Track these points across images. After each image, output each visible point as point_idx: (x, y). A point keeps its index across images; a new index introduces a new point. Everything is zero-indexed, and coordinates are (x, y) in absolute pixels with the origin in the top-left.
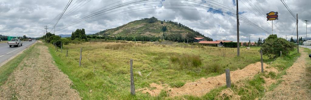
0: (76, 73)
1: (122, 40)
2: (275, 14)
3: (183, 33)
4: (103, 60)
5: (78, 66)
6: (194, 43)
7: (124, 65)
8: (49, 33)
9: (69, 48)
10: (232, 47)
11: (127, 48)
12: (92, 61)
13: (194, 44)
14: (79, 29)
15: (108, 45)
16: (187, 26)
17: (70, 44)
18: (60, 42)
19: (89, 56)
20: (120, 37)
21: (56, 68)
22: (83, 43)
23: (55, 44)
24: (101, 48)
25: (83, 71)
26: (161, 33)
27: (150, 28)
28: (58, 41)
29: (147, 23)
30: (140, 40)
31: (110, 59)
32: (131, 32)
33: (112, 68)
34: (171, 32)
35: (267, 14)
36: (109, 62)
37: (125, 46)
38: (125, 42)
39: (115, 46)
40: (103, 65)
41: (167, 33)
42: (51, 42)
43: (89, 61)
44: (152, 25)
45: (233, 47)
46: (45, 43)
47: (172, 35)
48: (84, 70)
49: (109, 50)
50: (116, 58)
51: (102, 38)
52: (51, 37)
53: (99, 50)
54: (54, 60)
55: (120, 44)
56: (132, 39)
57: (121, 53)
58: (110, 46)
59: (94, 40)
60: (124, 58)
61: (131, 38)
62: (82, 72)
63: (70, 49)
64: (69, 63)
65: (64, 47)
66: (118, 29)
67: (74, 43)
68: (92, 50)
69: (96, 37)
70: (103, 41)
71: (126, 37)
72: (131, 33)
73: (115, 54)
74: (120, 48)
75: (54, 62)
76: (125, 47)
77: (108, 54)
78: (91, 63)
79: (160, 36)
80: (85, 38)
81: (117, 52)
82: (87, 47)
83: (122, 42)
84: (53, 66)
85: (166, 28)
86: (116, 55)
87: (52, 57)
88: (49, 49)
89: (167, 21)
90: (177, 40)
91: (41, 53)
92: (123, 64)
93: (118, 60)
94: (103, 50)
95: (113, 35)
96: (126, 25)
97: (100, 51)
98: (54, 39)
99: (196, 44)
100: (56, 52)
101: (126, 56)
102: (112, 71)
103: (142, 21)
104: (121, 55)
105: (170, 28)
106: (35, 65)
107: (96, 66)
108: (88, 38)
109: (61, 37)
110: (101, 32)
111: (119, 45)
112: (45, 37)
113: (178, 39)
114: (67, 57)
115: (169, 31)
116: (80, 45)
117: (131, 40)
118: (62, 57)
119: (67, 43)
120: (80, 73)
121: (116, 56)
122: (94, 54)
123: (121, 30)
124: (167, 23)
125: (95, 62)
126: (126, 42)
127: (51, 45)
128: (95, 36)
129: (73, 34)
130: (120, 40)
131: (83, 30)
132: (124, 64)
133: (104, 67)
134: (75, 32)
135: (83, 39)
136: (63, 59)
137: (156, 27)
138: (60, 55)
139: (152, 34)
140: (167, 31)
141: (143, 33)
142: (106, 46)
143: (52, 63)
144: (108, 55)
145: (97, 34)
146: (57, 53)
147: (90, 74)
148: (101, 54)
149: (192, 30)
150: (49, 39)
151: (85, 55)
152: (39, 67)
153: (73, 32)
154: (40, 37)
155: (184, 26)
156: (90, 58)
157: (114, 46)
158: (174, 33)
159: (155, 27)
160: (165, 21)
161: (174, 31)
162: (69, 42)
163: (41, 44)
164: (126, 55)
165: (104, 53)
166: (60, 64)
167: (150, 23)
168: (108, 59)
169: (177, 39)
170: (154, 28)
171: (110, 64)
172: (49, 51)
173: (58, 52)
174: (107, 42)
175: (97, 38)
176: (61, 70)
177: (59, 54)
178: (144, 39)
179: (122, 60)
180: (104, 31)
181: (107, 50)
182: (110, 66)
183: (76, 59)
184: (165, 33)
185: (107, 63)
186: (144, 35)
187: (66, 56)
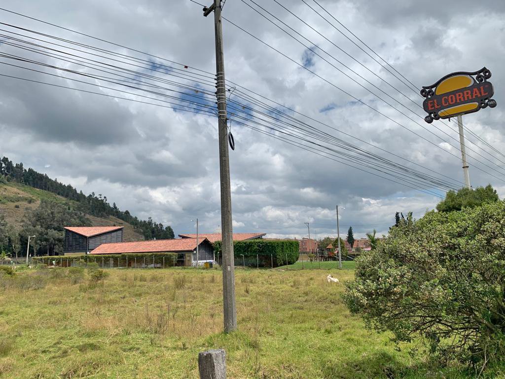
2: (470, 82)
3: (12, 205)
6: (67, 255)
10: (254, 266)
13: (67, 263)
35: (424, 92)
45: (261, 266)
99: (77, 259)
155: (20, 167)
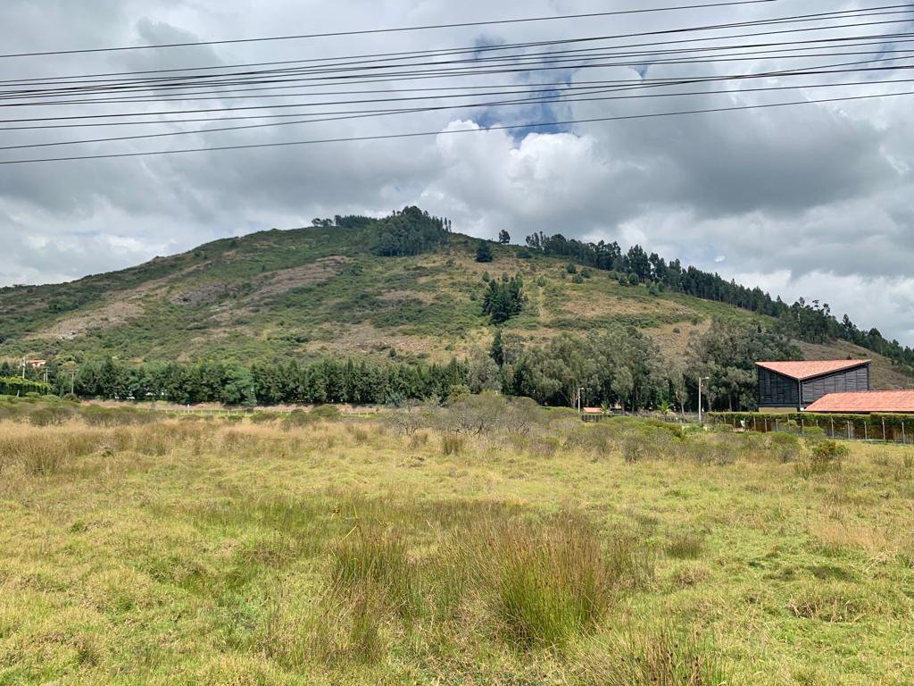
3: (669, 328)
6: (763, 411)
13: (765, 425)
16: (705, 268)
20: (109, 368)
26: (473, 332)
27: (387, 296)
29: (362, 257)
30: (289, 397)
32: (217, 324)
34: (561, 325)
41: (525, 334)
44: (399, 270)
47: (563, 353)
56: (224, 382)
61: (215, 381)
66: (91, 290)
71: (168, 372)
72: (219, 334)
79: (461, 358)
85: (515, 296)
89: (523, 243)
90: (615, 386)
95: (35, 347)
99: (783, 419)
103: (323, 234)
105: (553, 292)
113: (624, 379)
115: (544, 316)
117: (211, 399)
123: (118, 310)
124: (523, 254)
130: (101, 392)
137: (430, 287)
139: (403, 344)
140: (522, 318)
141: (328, 337)
149: (754, 301)
155: (676, 265)
158: (582, 336)
159: (423, 288)
160: (512, 242)
161: (589, 314)
167: (387, 254)
169: (607, 384)
170: (421, 296)
178: (330, 387)
184: (505, 332)
186: (331, 346)
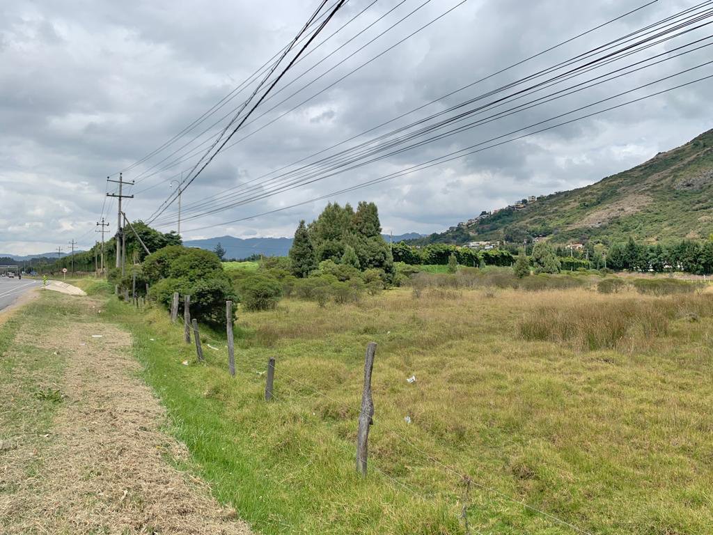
0: (339, 520)
1: (645, 270)
4: (511, 427)
5: (346, 467)
7: (684, 479)
8: (141, 224)
9: (277, 337)
11: (696, 336)
12: (437, 432)
14: (342, 206)
15: (542, 311)
17: (283, 303)
18: (218, 294)
19: (413, 392)
20: (632, 247)
21: (200, 493)
22: (367, 297)
23: (181, 311)
24: (491, 330)
25: (388, 509)
28: (201, 285)
31: (566, 420)
33: (589, 495)
36: (561, 443)
37: (672, 316)
38: (668, 287)
39: (594, 319)
40: (514, 459)
42: (150, 291)
43: (415, 429)
46: (105, 300)
48: (387, 499)
49: (553, 346)
50: (613, 416)
51: (490, 260)
52: (152, 256)
53: (480, 346)
54: (180, 438)
55: (631, 303)
57: (649, 373)
58: (559, 317)
59: (438, 271)
60: (685, 423)
62: (376, 514)
63: (285, 340)
64: (287, 450)
65: (246, 324)
67: (307, 295)
68: (431, 344)
69: (453, 257)
70: (501, 283)
71: (682, 248)
73: (599, 380)
74: (634, 331)
75: (180, 449)
76: (674, 325)
77: (545, 378)
78: (429, 443)
80: (380, 264)
81: (612, 370)
82: (394, 329)
83: (642, 286)
84: (176, 480)
86: (612, 393)
87: (164, 409)
88: (138, 346)
91: (71, 386)
92: (676, 470)
93: (627, 429)
94: (509, 345)
95: (575, 234)
96: (678, 154)
97: (489, 358)
98: (177, 276)
100: (194, 364)
101: (698, 408)
102: (584, 516)
104: (654, 394)
106: (19, 496)
107: (465, 463)
108: (400, 266)
109: (220, 253)
110: (482, 222)
111: (628, 311)
112: (111, 252)
114: (272, 407)
116: (348, 309)
118: (234, 403)
119: (261, 300)
120: (367, 521)
121: (606, 398)
122: (446, 373)
123: (631, 201)
125: (461, 436)
126: (686, 287)
127: (157, 313)
128: (441, 247)
129: (302, 237)
130: (626, 266)
131: (370, 213)
132: (690, 471)
133: (526, 476)
134: (314, 226)
135: (370, 272)
136: (245, 418)
138: (216, 390)
142: (526, 317)
143: (166, 457)
144: (549, 391)
145: (459, 234)
146: (196, 375)
147: (435, 528)
148: (496, 376)
150: (136, 269)
151: (386, 383)
152: (61, 511)
153: (303, 223)
154: (67, 251)
156: (422, 408)
157: (585, 314)
162: (277, 293)
163: (72, 311)
164: (692, 397)
165: (516, 369)
166: (226, 462)
168: (553, 417)
171: (566, 459)
172: (137, 366)
173: (207, 369)
174: (528, 288)
175: (460, 261)
176: (231, 510)
177: (212, 383)
179: (661, 435)
180: (506, 215)
181: (532, 345)
182: (571, 476)
183: (330, 415)
185: (541, 447)
187: (260, 397)
